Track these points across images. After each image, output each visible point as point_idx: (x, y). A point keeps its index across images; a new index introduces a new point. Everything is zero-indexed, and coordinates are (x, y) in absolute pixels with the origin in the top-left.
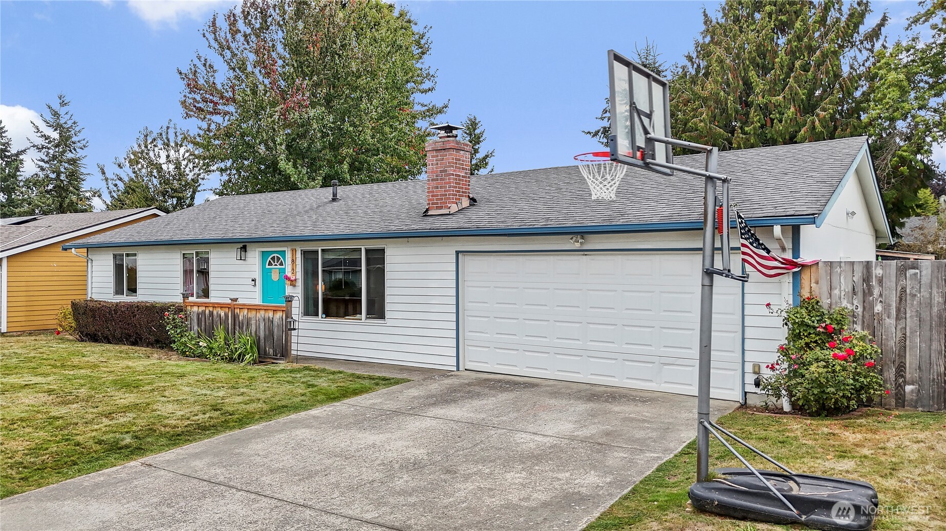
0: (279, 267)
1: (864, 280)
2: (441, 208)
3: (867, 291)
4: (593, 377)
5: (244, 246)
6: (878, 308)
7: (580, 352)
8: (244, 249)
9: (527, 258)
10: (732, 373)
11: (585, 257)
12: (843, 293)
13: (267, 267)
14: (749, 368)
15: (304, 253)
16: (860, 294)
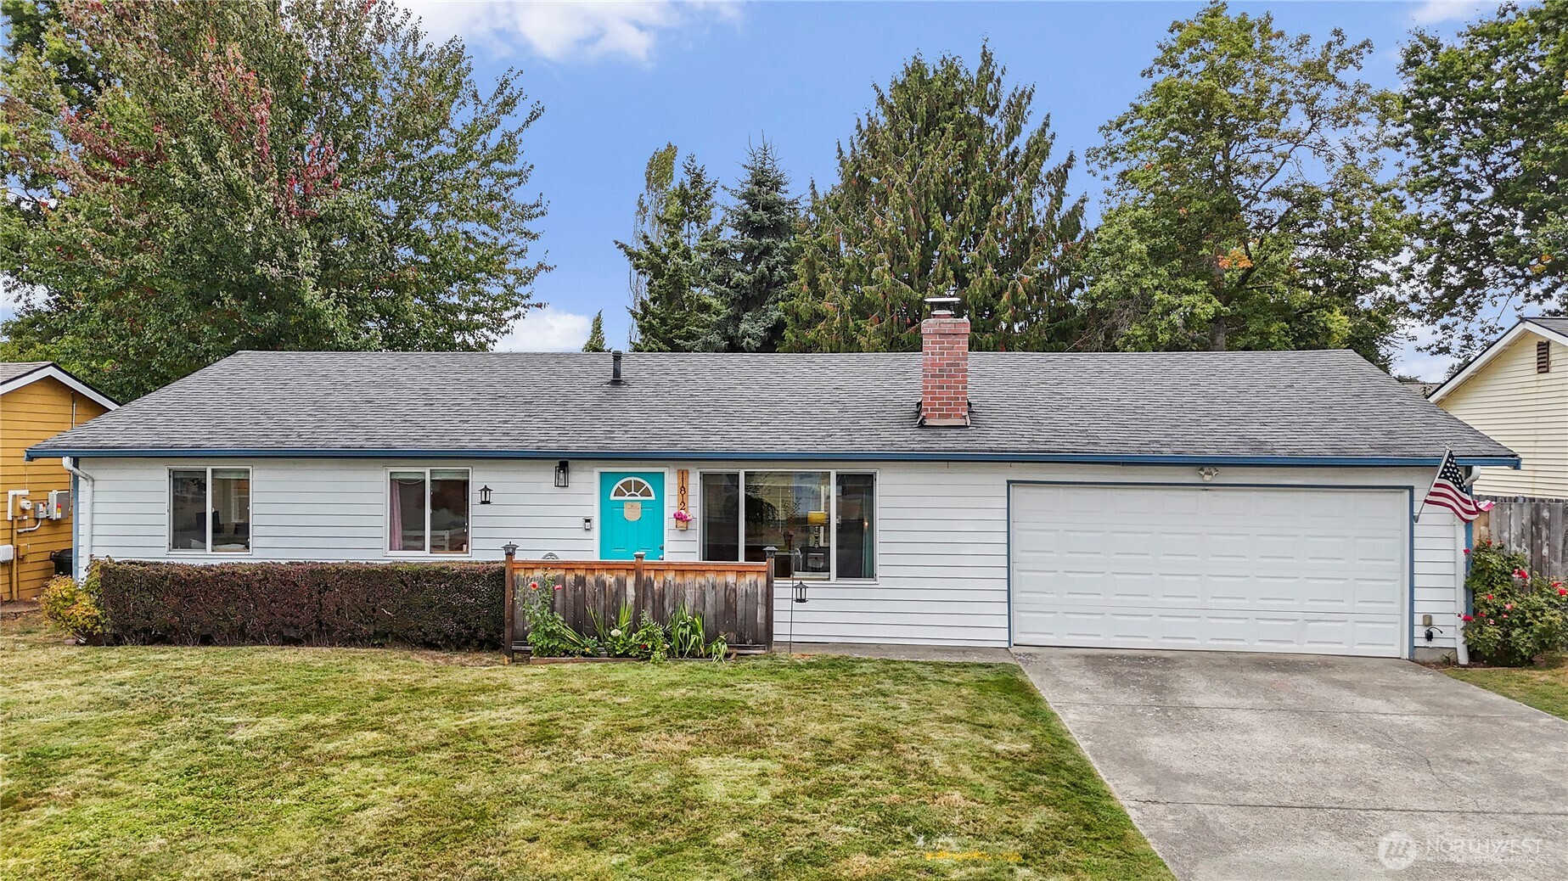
0: (640, 498)
1: (1532, 523)
2: (948, 416)
3: (1535, 534)
4: (1215, 642)
5: (563, 464)
6: (1545, 551)
7: (1198, 613)
8: (564, 466)
9: (1118, 492)
10: (1392, 626)
11: (1204, 492)
12: (1512, 536)
13: (612, 498)
14: (1418, 620)
15: (705, 477)
16: (1528, 537)
